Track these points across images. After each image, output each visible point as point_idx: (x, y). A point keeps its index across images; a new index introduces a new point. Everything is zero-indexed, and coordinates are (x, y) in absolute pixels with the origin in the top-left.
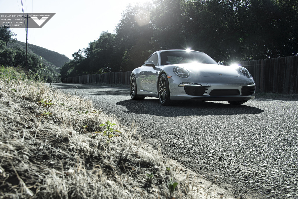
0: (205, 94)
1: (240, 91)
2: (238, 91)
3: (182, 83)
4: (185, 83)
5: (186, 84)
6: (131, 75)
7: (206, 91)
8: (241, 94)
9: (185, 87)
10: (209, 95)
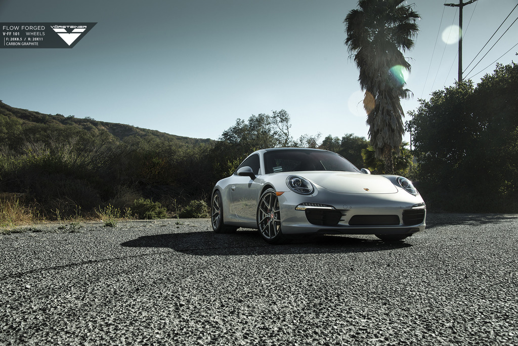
0: (340, 223)
1: (401, 217)
2: (397, 217)
3: (301, 204)
4: (306, 204)
5: (309, 205)
6: (214, 190)
7: (343, 218)
8: (401, 222)
9: (307, 210)
10: (348, 224)
